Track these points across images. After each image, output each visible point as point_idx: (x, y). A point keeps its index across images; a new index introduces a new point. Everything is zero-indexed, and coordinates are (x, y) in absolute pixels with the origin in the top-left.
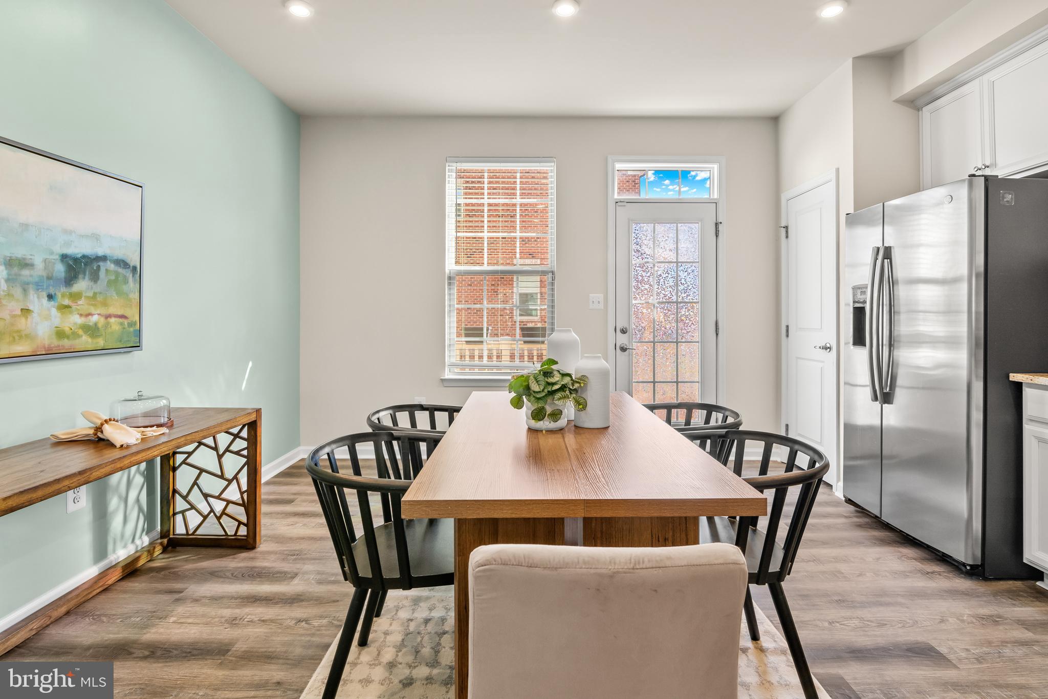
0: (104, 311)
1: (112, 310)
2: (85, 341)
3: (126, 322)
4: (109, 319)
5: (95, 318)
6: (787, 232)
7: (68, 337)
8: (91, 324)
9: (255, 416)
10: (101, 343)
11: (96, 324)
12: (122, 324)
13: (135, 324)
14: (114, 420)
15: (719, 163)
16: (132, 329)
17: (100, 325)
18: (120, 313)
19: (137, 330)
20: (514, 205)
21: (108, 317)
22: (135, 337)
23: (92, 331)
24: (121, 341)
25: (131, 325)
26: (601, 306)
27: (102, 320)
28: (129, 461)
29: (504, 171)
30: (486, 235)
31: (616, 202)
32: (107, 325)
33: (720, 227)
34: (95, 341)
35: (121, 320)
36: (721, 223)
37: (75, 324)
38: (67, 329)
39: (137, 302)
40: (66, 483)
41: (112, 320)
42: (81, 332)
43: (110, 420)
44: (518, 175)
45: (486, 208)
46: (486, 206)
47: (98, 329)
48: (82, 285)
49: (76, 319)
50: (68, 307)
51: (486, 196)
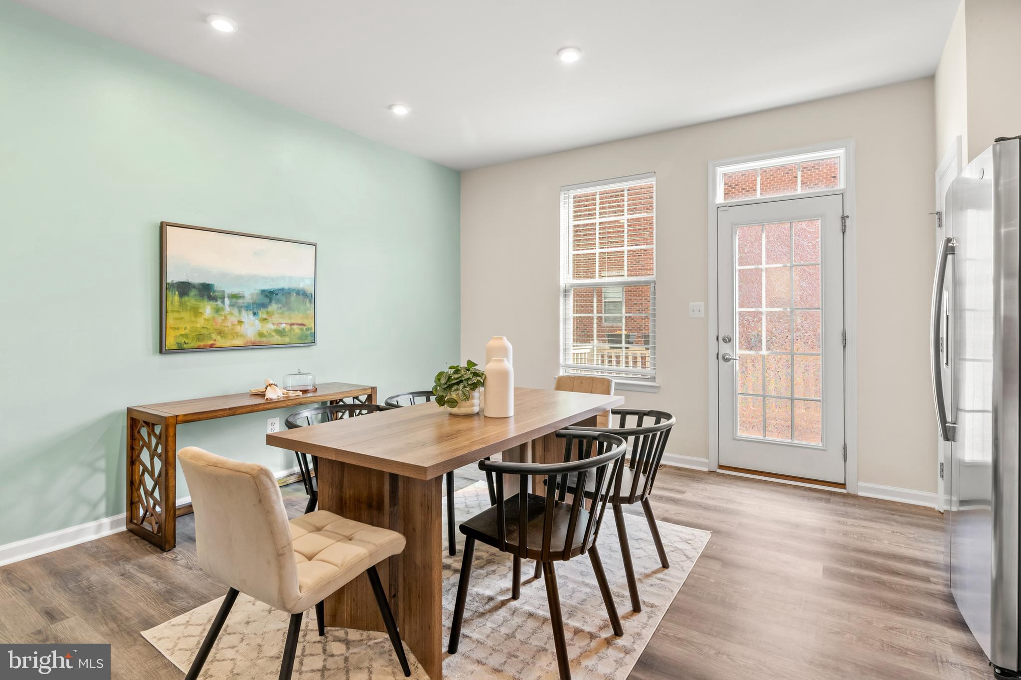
0: (289, 322)
1: (293, 321)
2: (277, 339)
3: (304, 328)
4: (292, 326)
5: (283, 326)
6: (940, 219)
7: (265, 337)
8: (281, 329)
9: (371, 391)
10: (287, 340)
11: (284, 329)
12: (302, 329)
13: (311, 329)
14: (274, 385)
15: (846, 147)
16: (309, 332)
17: (287, 330)
18: (300, 323)
19: (312, 333)
20: (594, 224)
21: (292, 325)
22: (311, 337)
23: (281, 333)
24: (301, 339)
25: (308, 329)
26: (702, 315)
27: (288, 327)
28: (263, 407)
29: (607, 192)
30: (597, 251)
31: (718, 208)
32: (291, 330)
33: (848, 222)
34: (284, 339)
35: (301, 327)
36: (847, 217)
37: (270, 329)
38: (265, 332)
39: (312, 316)
40: (221, 413)
41: (295, 327)
42: (274, 334)
43: (272, 384)
44: (598, 197)
45: (597, 227)
46: (597, 224)
47: (286, 332)
48: (273, 307)
49: (270, 326)
50: (265, 319)
51: (597, 216)
